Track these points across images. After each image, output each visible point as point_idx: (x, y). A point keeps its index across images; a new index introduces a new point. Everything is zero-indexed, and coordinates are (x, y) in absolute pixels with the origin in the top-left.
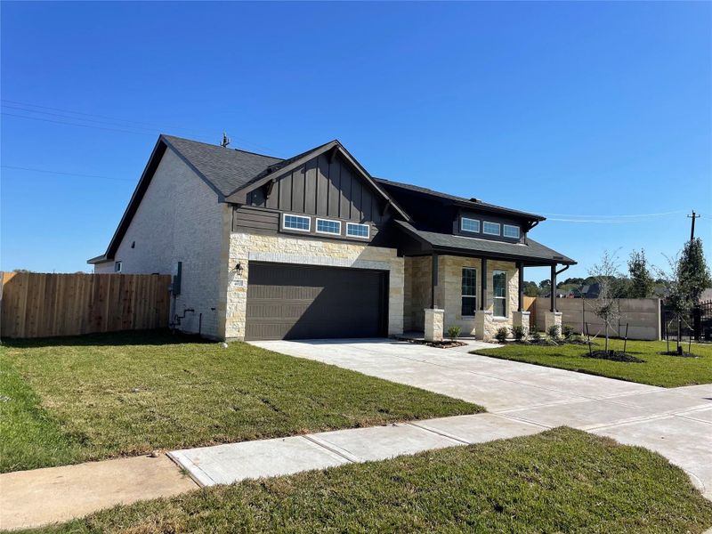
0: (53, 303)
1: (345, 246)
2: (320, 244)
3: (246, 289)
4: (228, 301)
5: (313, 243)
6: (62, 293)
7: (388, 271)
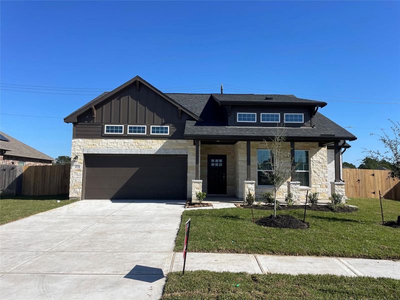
0: (45, 180)
1: (150, 141)
2: (132, 141)
3: (82, 170)
4: (71, 176)
5: (126, 141)
6: (49, 174)
7: (187, 155)
